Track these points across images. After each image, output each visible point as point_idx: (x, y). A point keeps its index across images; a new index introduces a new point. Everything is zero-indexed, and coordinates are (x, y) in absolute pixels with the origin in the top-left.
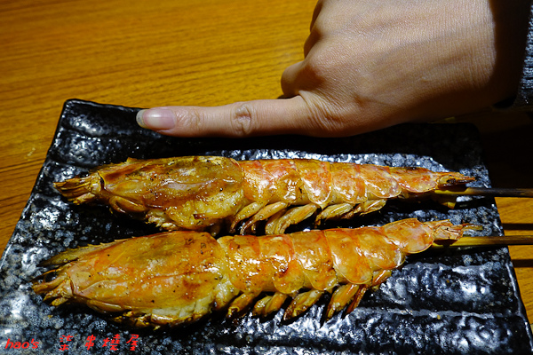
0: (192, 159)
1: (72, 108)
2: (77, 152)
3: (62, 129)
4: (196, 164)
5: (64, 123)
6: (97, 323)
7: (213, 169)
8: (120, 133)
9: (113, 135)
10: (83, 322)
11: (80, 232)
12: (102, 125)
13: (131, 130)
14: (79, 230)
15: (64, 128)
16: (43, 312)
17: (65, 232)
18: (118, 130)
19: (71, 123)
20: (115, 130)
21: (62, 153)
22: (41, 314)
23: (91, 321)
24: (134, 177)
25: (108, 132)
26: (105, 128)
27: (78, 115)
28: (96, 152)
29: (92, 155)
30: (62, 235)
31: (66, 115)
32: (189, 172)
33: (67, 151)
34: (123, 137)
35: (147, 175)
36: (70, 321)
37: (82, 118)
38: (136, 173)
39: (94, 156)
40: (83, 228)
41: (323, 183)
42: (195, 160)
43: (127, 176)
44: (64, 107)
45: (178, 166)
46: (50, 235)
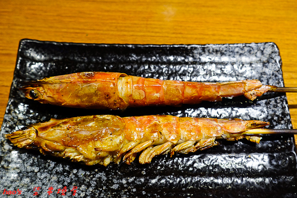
0: (92, 117)
1: (25, 45)
2: (30, 73)
3: (20, 58)
4: (95, 119)
5: (21, 54)
6: (57, 168)
7: (106, 122)
8: (54, 58)
9: (51, 60)
10: (50, 168)
11: (40, 120)
12: (43, 54)
13: (61, 56)
14: (39, 118)
15: (21, 57)
16: (27, 164)
17: (31, 120)
18: (54, 56)
19: (25, 54)
20: (51, 57)
21: (22, 73)
22: (26, 165)
23: (54, 168)
24: (56, 128)
25: (47, 58)
26: (45, 56)
27: (29, 49)
28: (42, 71)
29: (39, 73)
30: (29, 121)
31: (22, 49)
32: (91, 124)
33: (25, 72)
34: (57, 62)
35: (65, 127)
36: (42, 168)
37: (31, 50)
38: (58, 126)
39: (41, 74)
40: (41, 118)
41: (175, 128)
42: (94, 117)
43: (52, 128)
44: (20, 44)
45: (84, 121)
46: (23, 122)
